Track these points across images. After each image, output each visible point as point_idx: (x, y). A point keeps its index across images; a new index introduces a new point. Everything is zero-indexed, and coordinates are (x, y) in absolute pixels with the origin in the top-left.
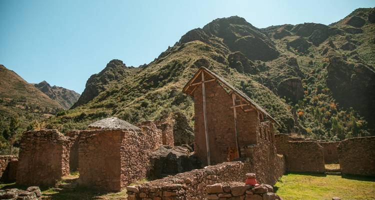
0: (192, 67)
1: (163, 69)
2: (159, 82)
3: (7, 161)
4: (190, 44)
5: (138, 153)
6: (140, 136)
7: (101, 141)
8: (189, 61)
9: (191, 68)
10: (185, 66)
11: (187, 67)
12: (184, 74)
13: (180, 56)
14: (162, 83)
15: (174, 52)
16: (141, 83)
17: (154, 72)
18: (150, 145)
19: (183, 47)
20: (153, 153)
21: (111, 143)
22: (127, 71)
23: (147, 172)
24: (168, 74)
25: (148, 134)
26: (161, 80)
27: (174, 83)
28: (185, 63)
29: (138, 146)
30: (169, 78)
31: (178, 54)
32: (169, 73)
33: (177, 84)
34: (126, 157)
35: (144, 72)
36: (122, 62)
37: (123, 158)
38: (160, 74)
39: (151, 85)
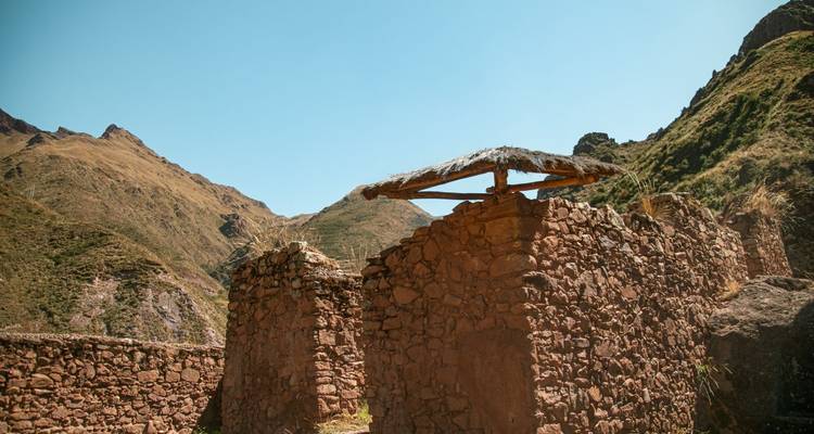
0: (792, 97)
1: (708, 124)
2: (703, 157)
3: (222, 362)
4: (774, 45)
5: (638, 311)
6: (638, 231)
7: (438, 260)
8: (778, 87)
9: (788, 100)
10: (769, 103)
11: (775, 102)
12: (768, 122)
13: (748, 83)
14: (710, 159)
15: (731, 79)
16: (657, 169)
17: (685, 137)
18: (695, 278)
19: (752, 59)
20: (719, 312)
21: (476, 262)
22: (620, 154)
23: (701, 401)
24: (725, 134)
25: (678, 226)
26: (707, 151)
27: (743, 151)
28: (767, 94)
29: (634, 274)
30: (728, 143)
31: (743, 79)
32: (727, 131)
33: (755, 150)
34: (565, 331)
35: (660, 143)
36: (605, 136)
37: (540, 337)
38: (702, 137)
39: (683, 169)
